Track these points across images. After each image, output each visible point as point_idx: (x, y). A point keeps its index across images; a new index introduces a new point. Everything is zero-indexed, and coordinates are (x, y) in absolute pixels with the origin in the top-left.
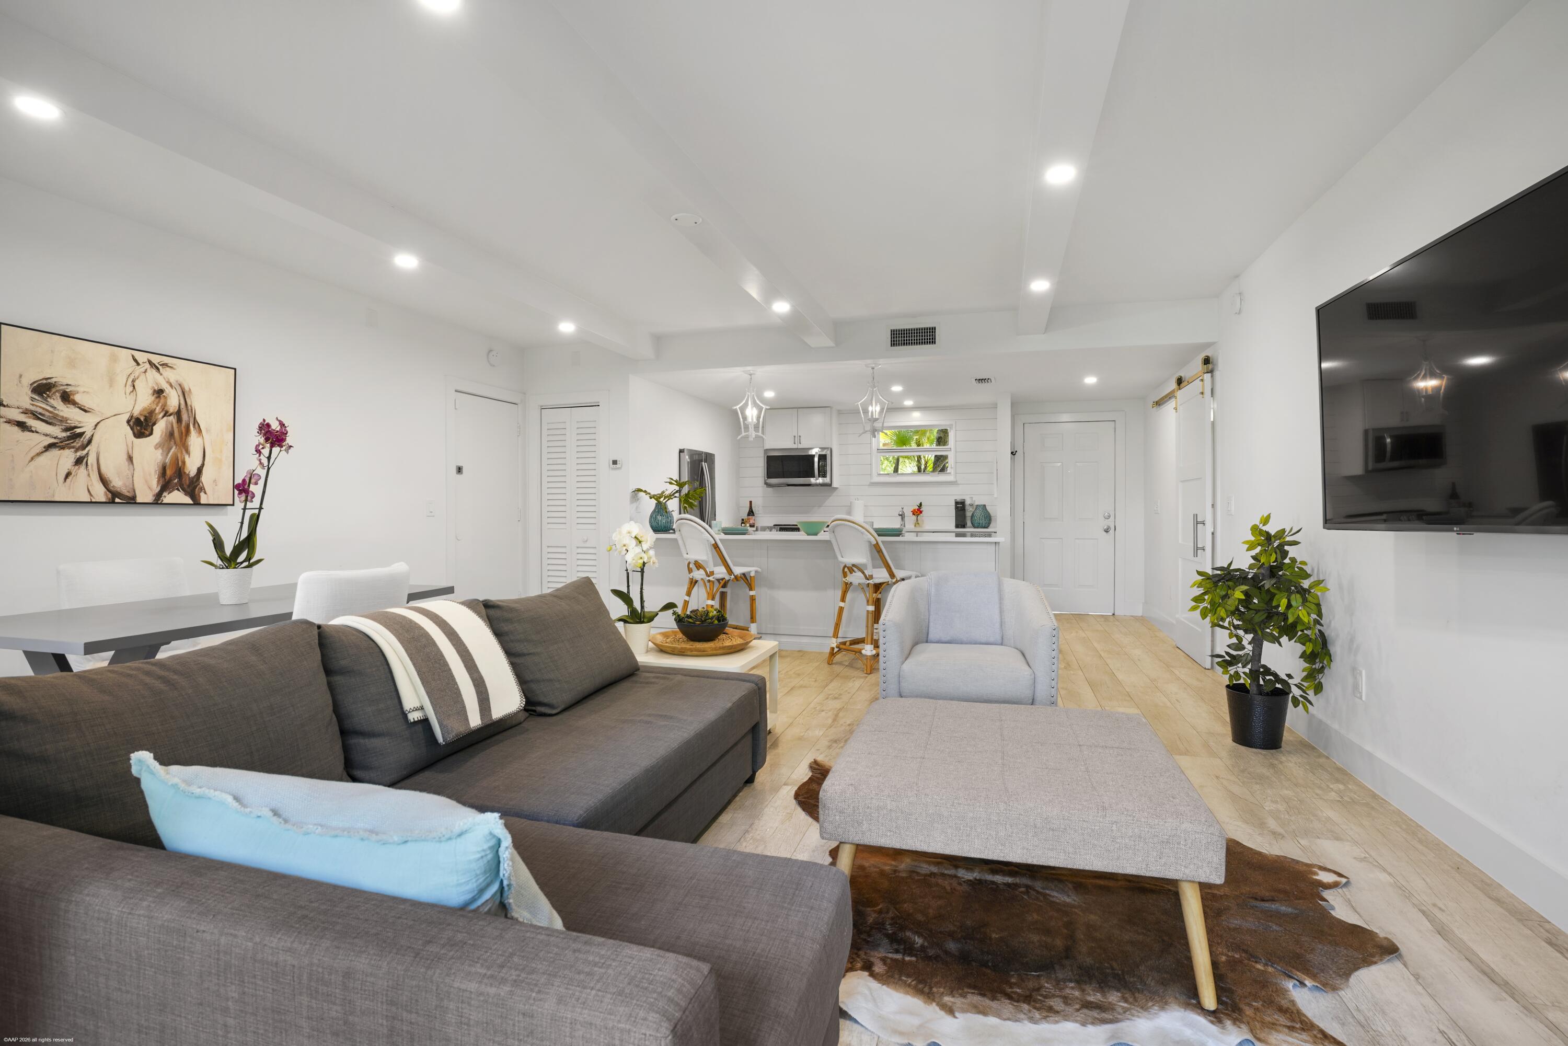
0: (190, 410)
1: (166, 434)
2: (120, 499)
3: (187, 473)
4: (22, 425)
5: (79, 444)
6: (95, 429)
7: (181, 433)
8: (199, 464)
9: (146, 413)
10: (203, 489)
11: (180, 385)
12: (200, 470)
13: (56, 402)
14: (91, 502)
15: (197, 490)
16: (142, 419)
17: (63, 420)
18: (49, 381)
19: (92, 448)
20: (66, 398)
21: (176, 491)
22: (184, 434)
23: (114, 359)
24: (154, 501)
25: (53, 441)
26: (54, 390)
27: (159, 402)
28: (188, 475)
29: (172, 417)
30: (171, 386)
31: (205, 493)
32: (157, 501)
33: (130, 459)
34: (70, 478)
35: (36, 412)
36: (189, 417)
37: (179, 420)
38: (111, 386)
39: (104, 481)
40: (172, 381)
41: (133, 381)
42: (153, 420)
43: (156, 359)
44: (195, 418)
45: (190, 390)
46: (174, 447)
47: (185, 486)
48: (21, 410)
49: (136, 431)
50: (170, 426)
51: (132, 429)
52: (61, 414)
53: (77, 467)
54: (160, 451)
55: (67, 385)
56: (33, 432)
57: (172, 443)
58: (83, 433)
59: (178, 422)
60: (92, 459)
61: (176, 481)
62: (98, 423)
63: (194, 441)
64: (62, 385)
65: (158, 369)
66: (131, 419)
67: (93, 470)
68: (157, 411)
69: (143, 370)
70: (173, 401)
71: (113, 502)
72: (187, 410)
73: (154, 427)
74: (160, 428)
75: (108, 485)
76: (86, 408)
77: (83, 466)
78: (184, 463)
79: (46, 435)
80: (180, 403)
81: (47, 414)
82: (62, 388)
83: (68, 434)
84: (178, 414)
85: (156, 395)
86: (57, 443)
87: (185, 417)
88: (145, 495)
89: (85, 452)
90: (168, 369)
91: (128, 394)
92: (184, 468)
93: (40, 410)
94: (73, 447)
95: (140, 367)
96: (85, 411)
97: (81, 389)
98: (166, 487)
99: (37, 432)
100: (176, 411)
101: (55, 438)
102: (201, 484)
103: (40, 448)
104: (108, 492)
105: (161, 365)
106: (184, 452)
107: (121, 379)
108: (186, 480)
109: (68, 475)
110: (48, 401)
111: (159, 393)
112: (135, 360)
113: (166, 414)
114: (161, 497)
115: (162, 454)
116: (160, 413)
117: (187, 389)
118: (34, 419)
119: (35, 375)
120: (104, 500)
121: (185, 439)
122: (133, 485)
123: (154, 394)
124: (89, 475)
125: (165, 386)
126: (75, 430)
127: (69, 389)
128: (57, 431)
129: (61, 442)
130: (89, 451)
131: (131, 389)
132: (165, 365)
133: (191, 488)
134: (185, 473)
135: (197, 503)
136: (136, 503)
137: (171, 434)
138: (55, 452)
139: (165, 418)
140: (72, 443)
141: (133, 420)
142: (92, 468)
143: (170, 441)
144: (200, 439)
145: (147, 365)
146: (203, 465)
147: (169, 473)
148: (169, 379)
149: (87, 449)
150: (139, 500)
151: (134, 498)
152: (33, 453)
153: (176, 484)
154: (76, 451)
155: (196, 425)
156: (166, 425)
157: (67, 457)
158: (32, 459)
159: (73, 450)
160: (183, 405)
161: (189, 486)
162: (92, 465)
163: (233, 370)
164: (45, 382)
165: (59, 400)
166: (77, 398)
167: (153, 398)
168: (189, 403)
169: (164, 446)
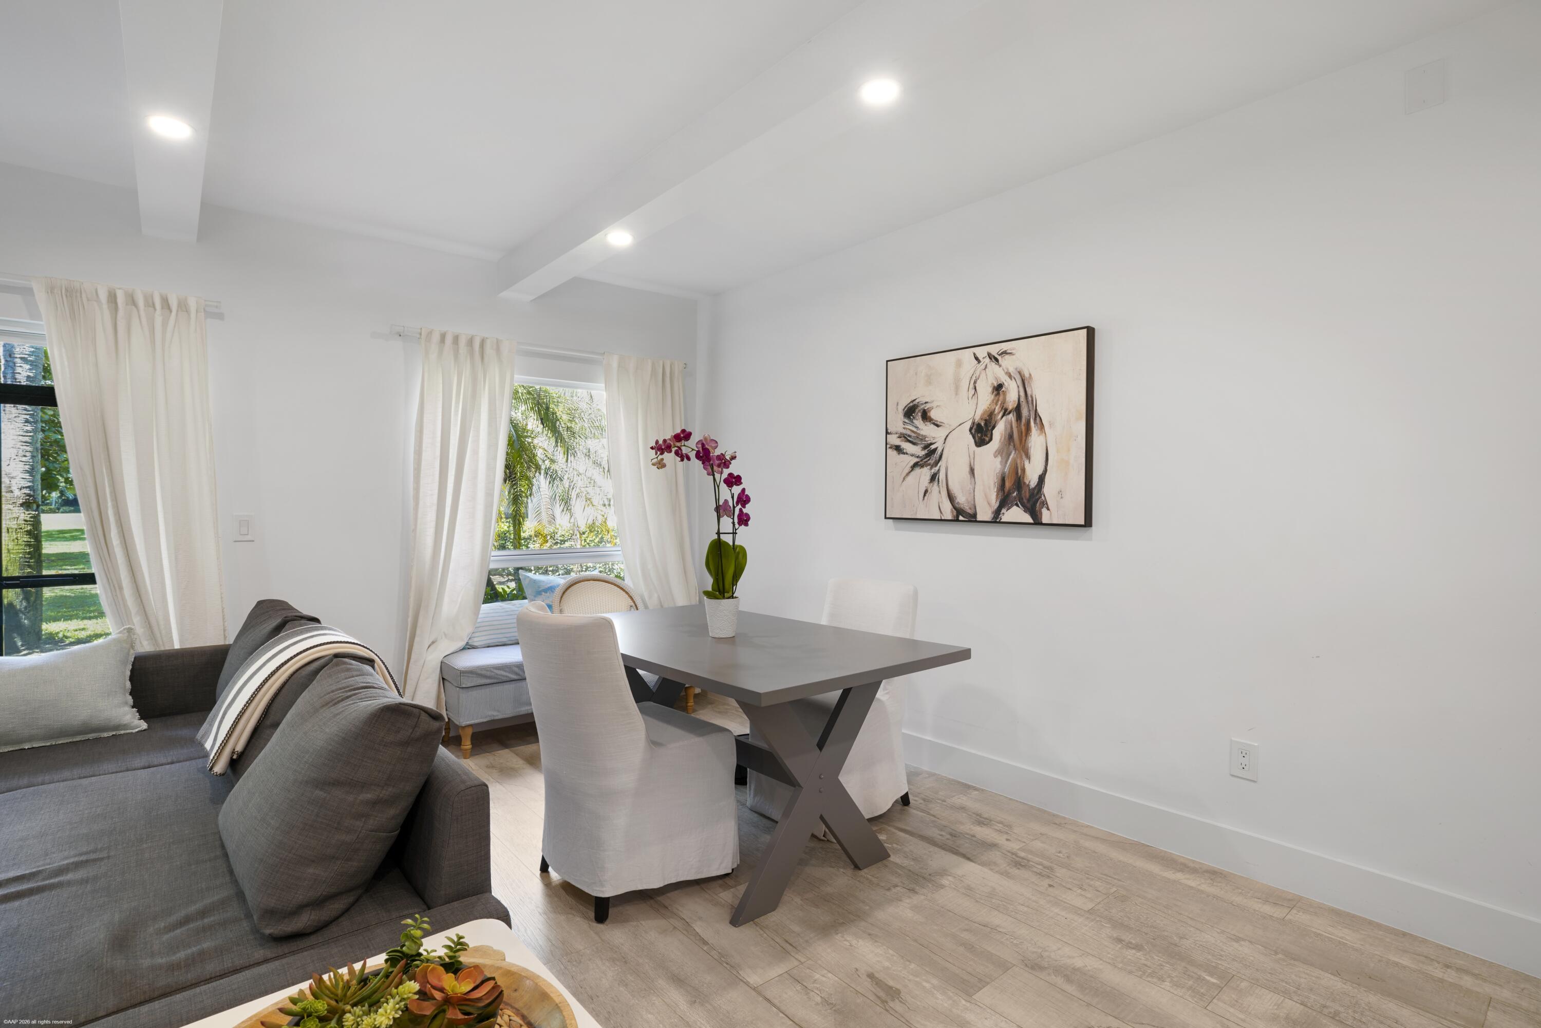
0: (1030, 402)
1: (1005, 437)
2: (963, 517)
3: (1027, 483)
4: (898, 449)
5: (933, 461)
6: (944, 443)
7: (1020, 433)
8: (1040, 472)
9: (986, 417)
10: (1045, 504)
11: (1020, 373)
12: (1042, 479)
13: (919, 422)
14: (941, 520)
15: (1038, 504)
16: (983, 424)
17: (923, 438)
18: (914, 403)
19: (942, 464)
20: (925, 416)
21: (1015, 507)
22: (1024, 434)
23: (959, 364)
24: (993, 519)
25: (916, 460)
26: (917, 411)
27: (998, 400)
28: (1028, 485)
29: (1011, 415)
30: (1010, 376)
31: (1048, 509)
32: (996, 520)
33: (972, 471)
34: (927, 495)
35: (906, 434)
36: (1029, 411)
37: (1019, 417)
38: (956, 394)
39: (951, 498)
40: (1011, 370)
41: (975, 382)
42: (993, 423)
43: (994, 350)
44: (1036, 410)
45: (1030, 375)
46: (1013, 452)
47: (1025, 501)
48: (898, 435)
49: (977, 438)
50: (1009, 426)
51: (974, 437)
52: (922, 433)
53: (932, 484)
54: (999, 459)
55: (926, 403)
56: (904, 453)
57: (1011, 447)
58: (936, 449)
59: (1017, 421)
60: (942, 475)
61: (1015, 494)
62: (947, 436)
63: (1036, 442)
64: (922, 404)
65: (997, 360)
66: (973, 426)
67: (942, 487)
68: (996, 411)
69: (983, 367)
70: (1012, 395)
71: (956, 520)
72: (1027, 402)
73: (994, 431)
74: (999, 432)
75: (954, 501)
76: (938, 423)
77: (936, 483)
78: (1024, 470)
79: (912, 455)
80: (1019, 396)
81: (913, 435)
82: (922, 407)
83: (926, 451)
84: (1018, 409)
85: (995, 393)
86: (919, 462)
87: (1025, 412)
88: (985, 514)
89: (937, 468)
90: (1007, 357)
91: (970, 398)
92: (1023, 478)
93: (909, 432)
94: (929, 465)
95: (981, 364)
96: (938, 426)
97: (934, 405)
98: (1004, 502)
99: (907, 454)
100: (1016, 405)
101: (918, 457)
102: (1043, 498)
103: (908, 469)
104: (953, 510)
105: (1000, 355)
106: (1024, 457)
107: (965, 383)
108: (1025, 492)
109: (926, 492)
110: (913, 422)
111: (998, 388)
112: (977, 358)
113: (1006, 412)
114: (999, 514)
115: (1001, 462)
116: (1000, 412)
117: (1027, 375)
118: (905, 442)
120: (950, 518)
121: (1025, 440)
122: (974, 501)
123: (993, 392)
124: (940, 492)
125: (1004, 379)
126: (931, 447)
127: (927, 407)
128: (918, 450)
129: (921, 461)
130: (940, 467)
131: (972, 392)
132: (1005, 353)
133: (1031, 502)
134: (1025, 483)
135: (1037, 522)
136: (976, 521)
137: (1011, 437)
138: (918, 471)
139: (1004, 418)
140: (929, 460)
141: (975, 427)
142: (942, 484)
143: (1009, 444)
144: (1042, 438)
145: (988, 360)
146: (1045, 471)
147: (1008, 485)
148: (1008, 370)
149: (939, 465)
150: (979, 518)
151: (975, 515)
152: (904, 474)
153: (1015, 498)
154: (931, 469)
155: (1038, 419)
156: (1005, 426)
157: (925, 473)
158: (904, 479)
159: (929, 467)
160: (1023, 399)
161: (1029, 500)
162: (942, 481)
163: (1085, 330)
164: (911, 404)
165: (921, 419)
166: (933, 414)
167: (993, 396)
168: (1029, 393)
169: (1003, 452)
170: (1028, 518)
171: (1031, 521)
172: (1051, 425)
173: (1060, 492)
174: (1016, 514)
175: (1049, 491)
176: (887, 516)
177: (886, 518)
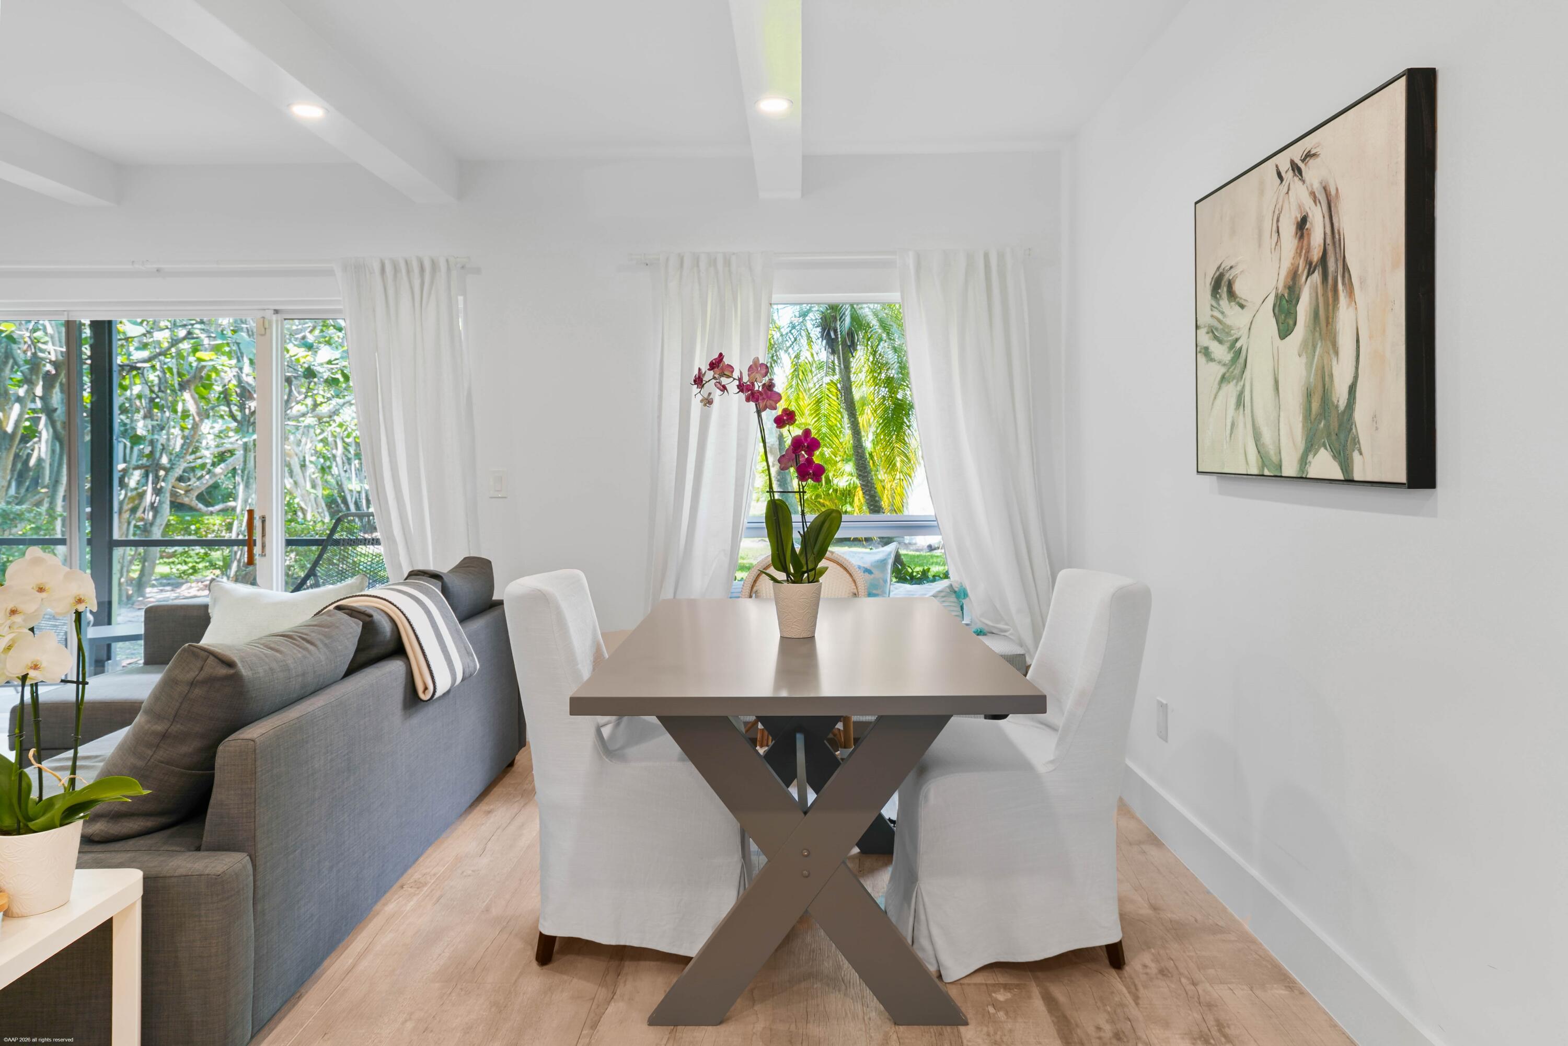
0: (1337, 245)
1: (1310, 315)
2: (1267, 469)
3: (1336, 402)
4: (1207, 353)
5: (1239, 370)
6: (1248, 337)
7: (1327, 306)
8: (1349, 381)
9: (1290, 281)
10: (1357, 441)
11: (1325, 189)
12: (1352, 392)
13: (1225, 303)
15: (1348, 442)
16: (1286, 295)
17: (1229, 331)
18: (1221, 270)
19: (1247, 374)
20: (1231, 292)
21: (1323, 450)
22: (1331, 308)
23: (1262, 188)
24: (1299, 473)
25: (1223, 370)
26: (1223, 283)
27: (1302, 248)
28: (1337, 407)
29: (1316, 273)
30: (1315, 198)
31: (1361, 454)
32: (1302, 474)
33: (1276, 384)
34: (1234, 431)
35: (1214, 327)
36: (1337, 261)
37: (1325, 275)
38: (1260, 245)
39: (1256, 434)
40: (1316, 186)
41: (1278, 220)
42: (1297, 289)
43: (1296, 153)
44: (1344, 258)
45: (1337, 189)
46: (1320, 344)
47: (1334, 437)
48: (1206, 329)
49: (1280, 323)
50: (1314, 295)
51: (1277, 321)
52: (1228, 321)
53: (1238, 411)
54: (1304, 359)
55: (1230, 268)
56: (1213, 360)
57: (1317, 334)
58: (1241, 348)
59: (1323, 282)
60: (1247, 395)
61: (1323, 424)
62: (1251, 324)
63: (1345, 320)
64: (1227, 271)
65: (1300, 172)
67: (1248, 415)
68: (1300, 269)
69: (1286, 188)
70: (1317, 233)
72: (1334, 243)
73: (1298, 307)
74: (1304, 308)
75: (1259, 440)
76: (1243, 302)
77: (1242, 409)
78: (1331, 377)
79: (1219, 362)
80: (1325, 234)
81: (1220, 327)
82: (1228, 275)
83: (1232, 354)
84: (1324, 259)
85: (1299, 234)
86: (1225, 374)
87: (1331, 264)
88: (1290, 463)
89: (1242, 383)
90: (1311, 162)
91: (1273, 250)
92: (1331, 392)
93: (1216, 323)
94: (1235, 377)
95: (1284, 184)
96: (1242, 307)
97: (1238, 270)
98: (1311, 440)
99: (1215, 361)
100: (1321, 253)
101: (1224, 365)
102: (1354, 430)
103: (1216, 386)
104: (1258, 456)
105: (1304, 161)
106: (1331, 352)
108: (1334, 420)
109: (1232, 425)
110: (1219, 305)
111: (1302, 225)
112: (1280, 175)
113: (1310, 268)
114: (1306, 464)
115: (1306, 365)
116: (1304, 269)
117: (1333, 191)
118: (1213, 339)
120: (1255, 471)
121: (1333, 320)
122: (1280, 439)
123: (1297, 234)
124: (1245, 425)
125: (1308, 206)
126: (1237, 345)
127: (1231, 275)
128: (1224, 353)
129: (1228, 371)
130: (1245, 380)
131: (1275, 237)
132: (1309, 155)
133: (1341, 439)
134: (1333, 403)
135: (1348, 478)
137: (1316, 315)
138: (1225, 389)
139: (1309, 280)
140: (1234, 369)
141: (1278, 301)
142: (1247, 410)
143: (1315, 329)
144: (1351, 313)
145: (1291, 174)
146: (1356, 377)
147: (1314, 407)
148: (1312, 186)
149: (1244, 377)
150: (1284, 471)
151: (1280, 467)
153: (1323, 432)
154: (1237, 384)
155: (1347, 275)
156: (1310, 295)
157: (1231, 394)
159: (1235, 382)
160: (1329, 238)
161: (1338, 436)
162: (1247, 405)
163: (1405, 79)
164: (1218, 273)
165: (1226, 299)
166: (1238, 287)
167: (1296, 241)
168: (1336, 225)
169: (1308, 347)
172: (1362, 281)
173: (1374, 418)
174: (1324, 462)
175: (1361, 416)
176: (1199, 469)
177: (1198, 472)
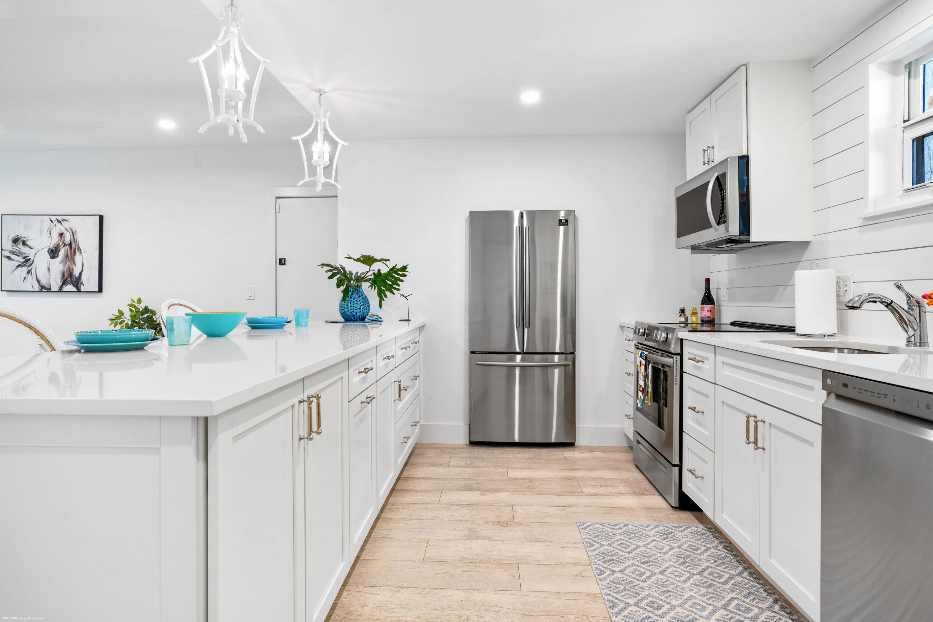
0: (76, 242)
1: (65, 255)
2: (45, 289)
3: (75, 275)
4: (9, 258)
5: (29, 264)
6: (35, 256)
7: (71, 254)
8: (80, 270)
9: (55, 246)
10: (82, 283)
11: (71, 229)
12: (81, 273)
13: (20, 245)
14: (33, 291)
15: (79, 284)
16: (54, 249)
17: (23, 254)
18: (18, 237)
19: (34, 266)
20: (24, 243)
21: (69, 285)
22: (73, 255)
23: (42, 221)
24: (59, 290)
25: (20, 263)
26: (20, 240)
27: (61, 240)
28: (75, 276)
29: (67, 246)
30: (67, 230)
31: (84, 286)
32: (60, 290)
33: (49, 269)
34: (25, 280)
35: (13, 251)
36: (75, 245)
37: (71, 248)
38: (41, 235)
39: (38, 281)
40: (67, 228)
41: (50, 231)
42: (59, 249)
43: (60, 218)
44: (78, 245)
45: (76, 231)
46: (68, 262)
47: (74, 282)
48: (8, 251)
49: (51, 255)
50: (66, 251)
51: (50, 255)
52: (22, 251)
53: (28, 275)
54: (62, 264)
55: (25, 237)
56: (12, 260)
57: (67, 260)
58: (30, 259)
59: (70, 249)
60: (33, 271)
61: (69, 279)
62: (36, 253)
63: (78, 258)
64: (23, 238)
65: (61, 222)
66: (49, 250)
67: (34, 276)
68: (60, 244)
69: (54, 224)
70: (68, 238)
71: (41, 291)
72: (75, 242)
73: (59, 253)
74: (62, 253)
75: (40, 283)
76: (31, 247)
77: (30, 274)
78: (73, 270)
79: (17, 261)
80: (71, 239)
81: (17, 251)
82: (23, 239)
83: (25, 260)
84: (70, 244)
85: (60, 236)
86: (21, 264)
87: (73, 246)
88: (55, 288)
89: (31, 268)
90: (65, 222)
91: (48, 237)
92: (73, 273)
93: (15, 250)
94: (26, 266)
95: (53, 223)
96: (31, 248)
97: (29, 239)
98: (64, 283)
99: (14, 260)
100: (69, 243)
101: (20, 262)
102: (81, 281)
103: (15, 267)
104: (39, 286)
105: (62, 221)
106: (73, 264)
107: (45, 231)
108: (74, 279)
109: (25, 278)
110: (17, 246)
111: (61, 235)
112: (51, 221)
113: (65, 245)
114: (62, 288)
115: (63, 266)
116: (62, 245)
117: (74, 231)
118: (13, 254)
119: (13, 235)
120: (38, 290)
121: (74, 257)
122: (50, 283)
123: (59, 236)
124: (32, 278)
125: (64, 231)
126: (27, 258)
127: (25, 239)
128: (21, 259)
129: (22, 264)
130: (32, 267)
131: (49, 235)
132: (64, 220)
133: (76, 283)
134: (73, 275)
135: (79, 291)
136: (51, 291)
137: (67, 256)
138: (20, 268)
139: (64, 247)
140: (26, 264)
141: (50, 250)
142: (33, 274)
143: (67, 259)
144: (81, 257)
145: (56, 222)
146: (82, 270)
147: (66, 275)
148: (66, 227)
149: (32, 266)
150: (52, 290)
151: (50, 289)
152: (13, 270)
153: (69, 281)
154: (27, 268)
155: (79, 249)
156: (65, 251)
157: (25, 270)
158: (12, 272)
159: (26, 267)
160: (72, 240)
161: (75, 282)
162: (34, 273)
163: (98, 216)
164: (16, 237)
165: (22, 245)
166: (28, 243)
167: (59, 238)
168: (75, 238)
169: (64, 262)
170: (75, 290)
171: (76, 291)
172: (85, 252)
173: (88, 279)
174: (69, 287)
175: (83, 278)
176: (2, 290)
